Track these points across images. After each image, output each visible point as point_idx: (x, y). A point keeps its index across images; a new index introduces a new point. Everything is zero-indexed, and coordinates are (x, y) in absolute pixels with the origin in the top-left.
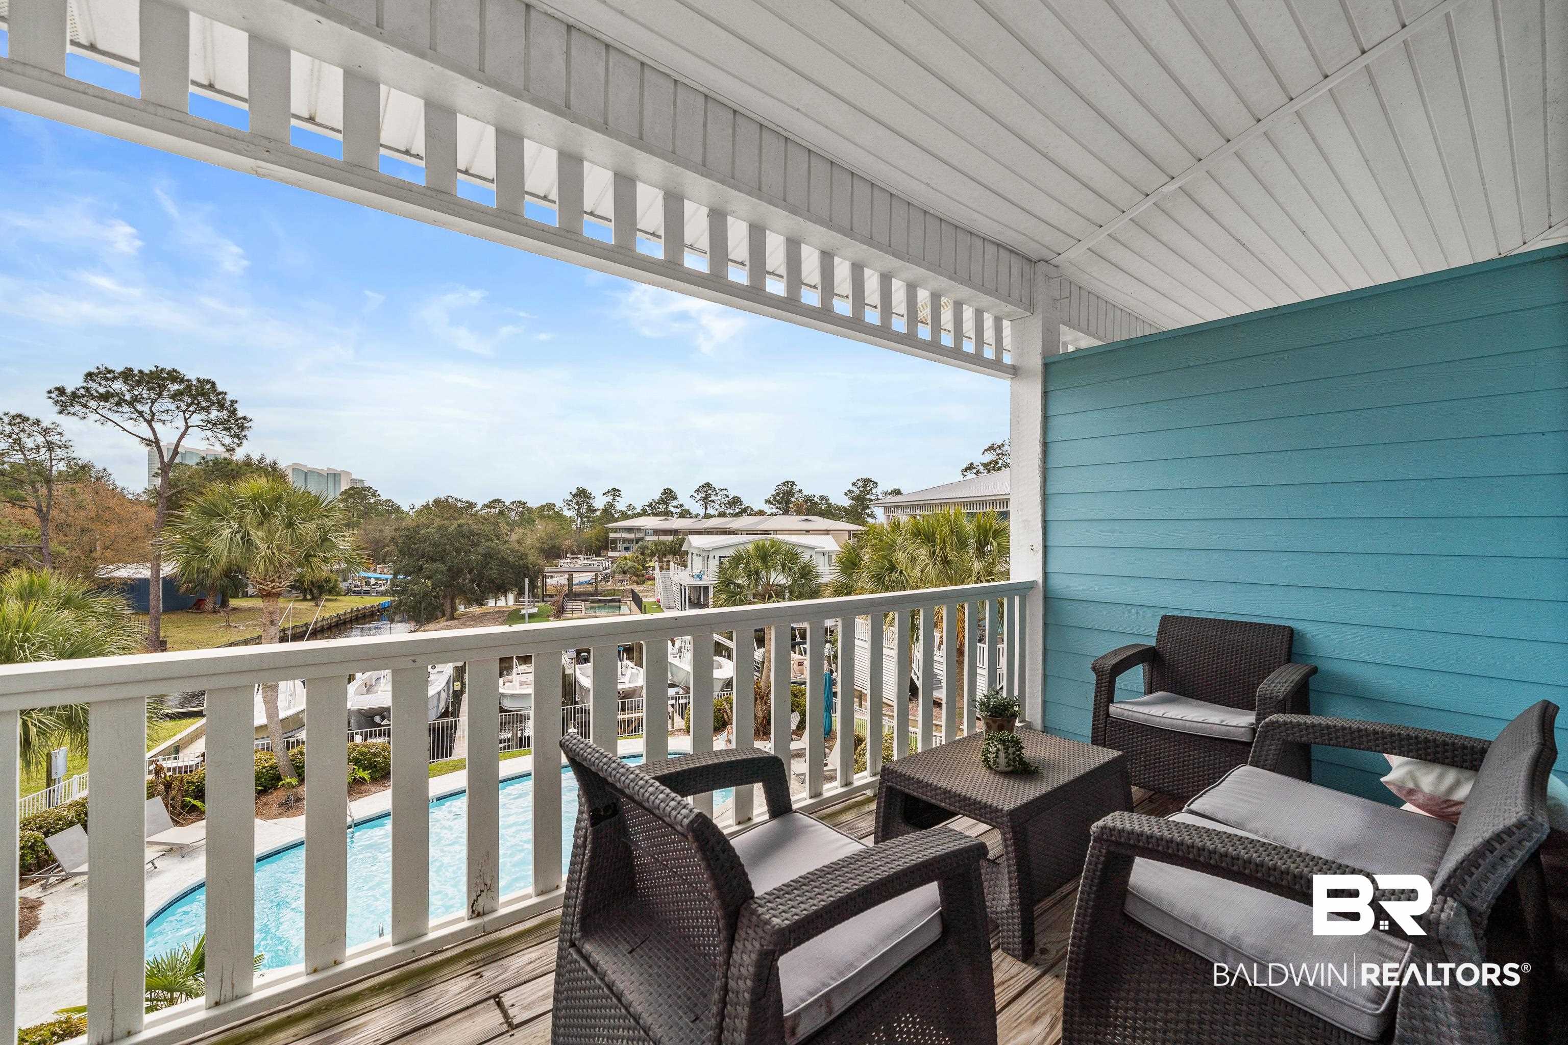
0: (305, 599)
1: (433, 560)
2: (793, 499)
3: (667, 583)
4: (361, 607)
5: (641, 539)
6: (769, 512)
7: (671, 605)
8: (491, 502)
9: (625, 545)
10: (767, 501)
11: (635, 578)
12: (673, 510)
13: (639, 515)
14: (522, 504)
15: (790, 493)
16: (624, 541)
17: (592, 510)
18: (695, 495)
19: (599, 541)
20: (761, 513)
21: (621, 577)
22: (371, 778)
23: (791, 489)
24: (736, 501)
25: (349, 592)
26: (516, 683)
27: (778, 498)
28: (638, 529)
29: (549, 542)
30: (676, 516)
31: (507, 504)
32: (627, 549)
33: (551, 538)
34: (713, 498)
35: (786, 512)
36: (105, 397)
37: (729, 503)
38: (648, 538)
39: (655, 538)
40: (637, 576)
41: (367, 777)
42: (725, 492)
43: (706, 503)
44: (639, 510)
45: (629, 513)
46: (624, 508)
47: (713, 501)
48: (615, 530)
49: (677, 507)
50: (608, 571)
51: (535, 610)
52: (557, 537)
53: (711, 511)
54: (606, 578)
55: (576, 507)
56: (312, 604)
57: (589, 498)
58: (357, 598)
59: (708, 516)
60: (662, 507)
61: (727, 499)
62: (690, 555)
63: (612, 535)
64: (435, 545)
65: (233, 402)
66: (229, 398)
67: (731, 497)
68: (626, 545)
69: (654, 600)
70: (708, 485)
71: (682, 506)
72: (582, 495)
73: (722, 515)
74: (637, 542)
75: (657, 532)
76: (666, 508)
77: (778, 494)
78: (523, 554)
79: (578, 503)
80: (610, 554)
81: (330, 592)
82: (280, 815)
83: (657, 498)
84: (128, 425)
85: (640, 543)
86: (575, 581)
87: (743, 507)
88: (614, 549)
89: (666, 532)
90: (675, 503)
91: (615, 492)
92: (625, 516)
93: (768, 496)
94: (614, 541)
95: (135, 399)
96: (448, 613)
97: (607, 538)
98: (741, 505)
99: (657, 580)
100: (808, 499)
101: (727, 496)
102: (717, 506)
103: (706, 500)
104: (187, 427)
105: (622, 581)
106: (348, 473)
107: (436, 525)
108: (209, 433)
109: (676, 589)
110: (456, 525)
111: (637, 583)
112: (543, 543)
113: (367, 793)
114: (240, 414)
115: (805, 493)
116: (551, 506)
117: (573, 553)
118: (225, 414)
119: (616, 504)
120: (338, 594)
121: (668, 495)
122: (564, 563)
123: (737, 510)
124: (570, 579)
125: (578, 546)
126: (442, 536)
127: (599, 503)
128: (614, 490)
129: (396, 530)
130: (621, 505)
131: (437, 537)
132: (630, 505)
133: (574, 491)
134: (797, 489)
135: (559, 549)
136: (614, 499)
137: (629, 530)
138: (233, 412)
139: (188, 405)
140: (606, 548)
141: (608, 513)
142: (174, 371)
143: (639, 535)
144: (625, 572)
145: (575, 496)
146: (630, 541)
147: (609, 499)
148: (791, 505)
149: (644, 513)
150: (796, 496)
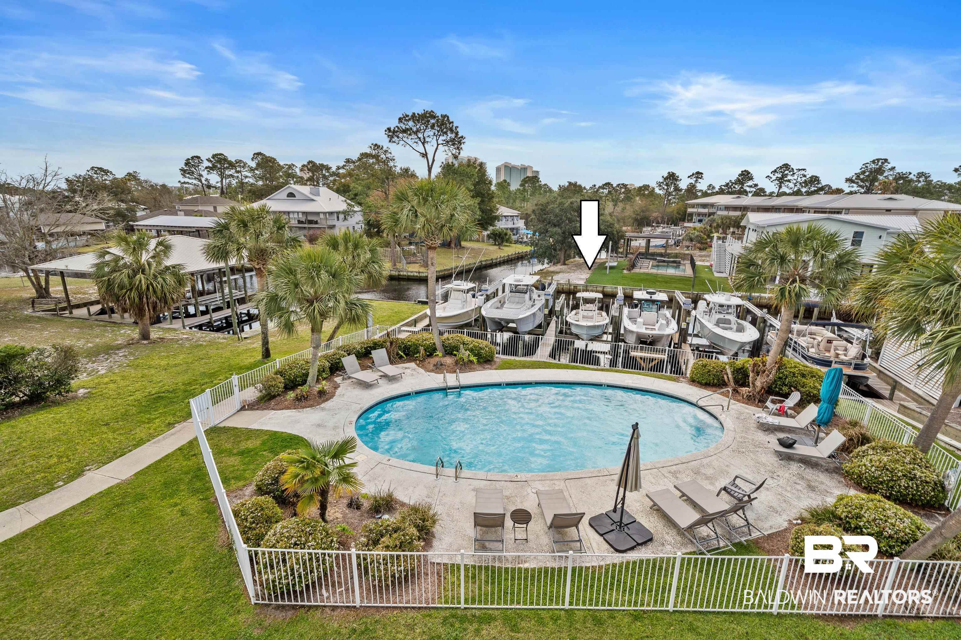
0: (495, 245)
1: (555, 226)
2: (881, 178)
3: (722, 252)
4: (520, 251)
5: (713, 214)
6: (847, 190)
7: (721, 270)
8: (604, 185)
9: (699, 218)
10: (848, 180)
11: (699, 245)
12: (748, 189)
13: (717, 193)
14: (625, 186)
15: (880, 171)
16: (699, 214)
17: (677, 189)
18: (771, 175)
19: (679, 214)
20: (839, 191)
21: (688, 243)
22: (478, 361)
23: (881, 167)
24: (814, 180)
25: (517, 242)
26: (580, 316)
27: (862, 177)
28: (712, 205)
29: (642, 214)
30: (750, 195)
31: (614, 186)
32: (700, 221)
33: (643, 211)
34: (789, 177)
35: (869, 191)
36: (405, 131)
37: (805, 182)
38: (719, 213)
39: (725, 213)
40: (702, 243)
41: (475, 361)
42: (803, 172)
43: (781, 183)
44: (717, 189)
45: (709, 192)
46: (704, 188)
47: (789, 181)
48: (693, 206)
49: (751, 186)
50: (680, 238)
51: (615, 264)
52: (648, 210)
53: (784, 189)
54: (677, 244)
55: (666, 187)
56: (497, 247)
57: (677, 180)
58: (519, 246)
59: (780, 195)
60: (738, 187)
61: (804, 179)
62: (747, 230)
63: (690, 210)
64: (556, 216)
65: (457, 127)
66: (455, 125)
67: (808, 177)
68: (701, 218)
69: (708, 264)
70: (786, 166)
71: (756, 185)
72: (672, 178)
73: (798, 193)
74: (709, 216)
75: (727, 208)
76: (742, 188)
77: (863, 173)
78: (611, 224)
79: (667, 185)
80: (686, 224)
81: (507, 242)
82: (432, 371)
83: (733, 179)
84: (414, 145)
85: (712, 217)
86: (651, 244)
87: (820, 186)
88: (690, 221)
89: (735, 208)
90: (750, 183)
91: (698, 175)
92: (705, 194)
93: (851, 174)
94: (691, 215)
95: (418, 131)
96: (562, 261)
97: (686, 212)
98: (818, 183)
99: (713, 249)
100: (901, 177)
101: (805, 176)
102: (791, 185)
103: (781, 181)
104: (438, 145)
105: (688, 247)
106: (532, 167)
107: (558, 202)
108: (446, 148)
109: (728, 257)
110: (569, 202)
111: (700, 249)
112: (637, 215)
113: (474, 370)
114: (460, 135)
115: (898, 170)
116: (646, 187)
117: (658, 223)
118: (453, 136)
119: (698, 185)
120: (511, 243)
121: (746, 176)
122: (647, 230)
123: (813, 189)
124: (648, 242)
125: (663, 218)
126: (561, 210)
127: (683, 185)
128: (698, 173)
129: (536, 205)
130: (702, 186)
131: (557, 211)
132: (710, 185)
133: (666, 175)
134: (890, 166)
135: (647, 219)
136: (696, 181)
137: (704, 206)
138: (457, 134)
139: (438, 131)
140: (683, 220)
141: (692, 191)
142: (432, 111)
143: (711, 210)
144: (691, 240)
145: (665, 179)
146: (704, 215)
147: (693, 181)
148: (876, 184)
149: (721, 192)
150: (885, 174)
